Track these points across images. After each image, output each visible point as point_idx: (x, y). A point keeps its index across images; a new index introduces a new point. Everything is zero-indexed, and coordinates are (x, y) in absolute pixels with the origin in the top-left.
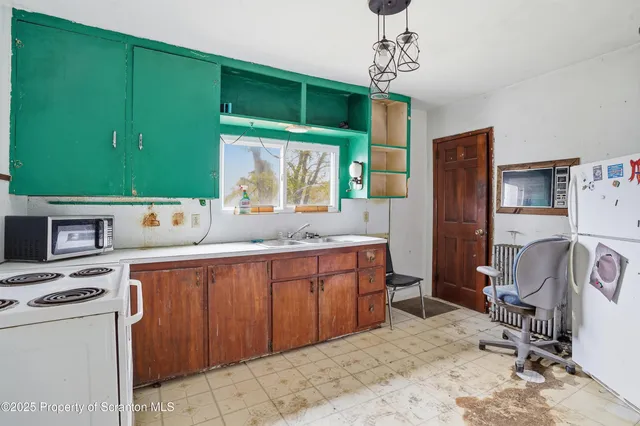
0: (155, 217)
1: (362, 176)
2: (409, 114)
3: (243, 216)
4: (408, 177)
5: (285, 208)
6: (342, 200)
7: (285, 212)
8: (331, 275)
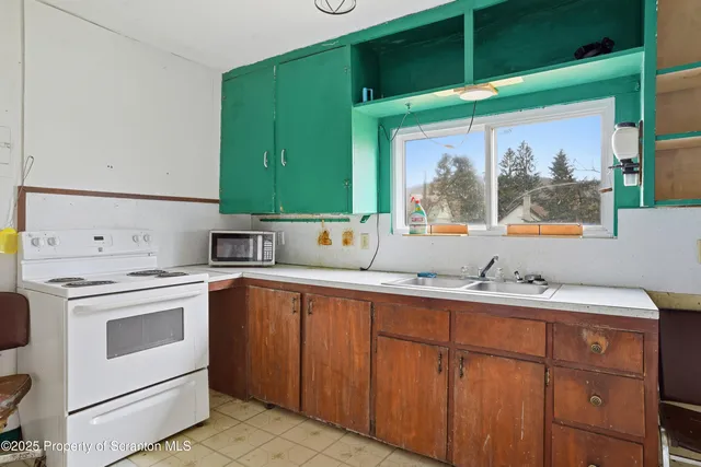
0: (328, 235)
1: (641, 154)
3: (413, 237)
5: (490, 229)
6: (621, 212)
7: (491, 233)
8: (481, 353)
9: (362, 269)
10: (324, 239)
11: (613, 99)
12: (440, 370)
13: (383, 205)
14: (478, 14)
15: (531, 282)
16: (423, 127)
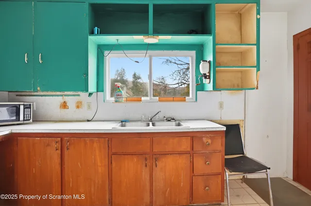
0: (66, 104)
1: (209, 73)
2: (258, 13)
3: (117, 103)
4: (258, 70)
5: (151, 99)
6: (198, 92)
7: (151, 101)
8: (165, 154)
9: (88, 121)
10: (64, 105)
11: (195, 52)
12: (146, 166)
13: (100, 88)
14: (154, 6)
15: (169, 121)
16: (125, 52)
